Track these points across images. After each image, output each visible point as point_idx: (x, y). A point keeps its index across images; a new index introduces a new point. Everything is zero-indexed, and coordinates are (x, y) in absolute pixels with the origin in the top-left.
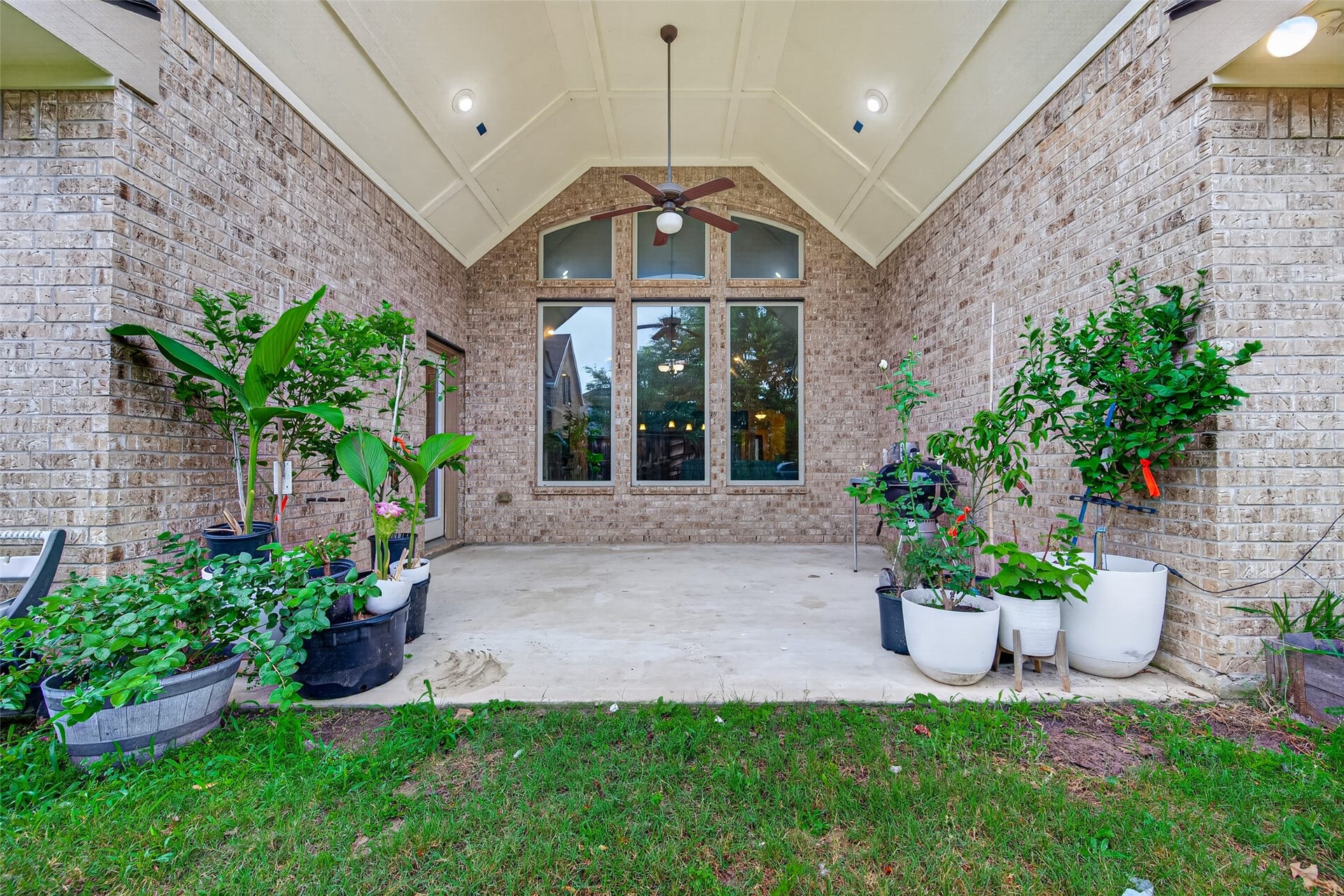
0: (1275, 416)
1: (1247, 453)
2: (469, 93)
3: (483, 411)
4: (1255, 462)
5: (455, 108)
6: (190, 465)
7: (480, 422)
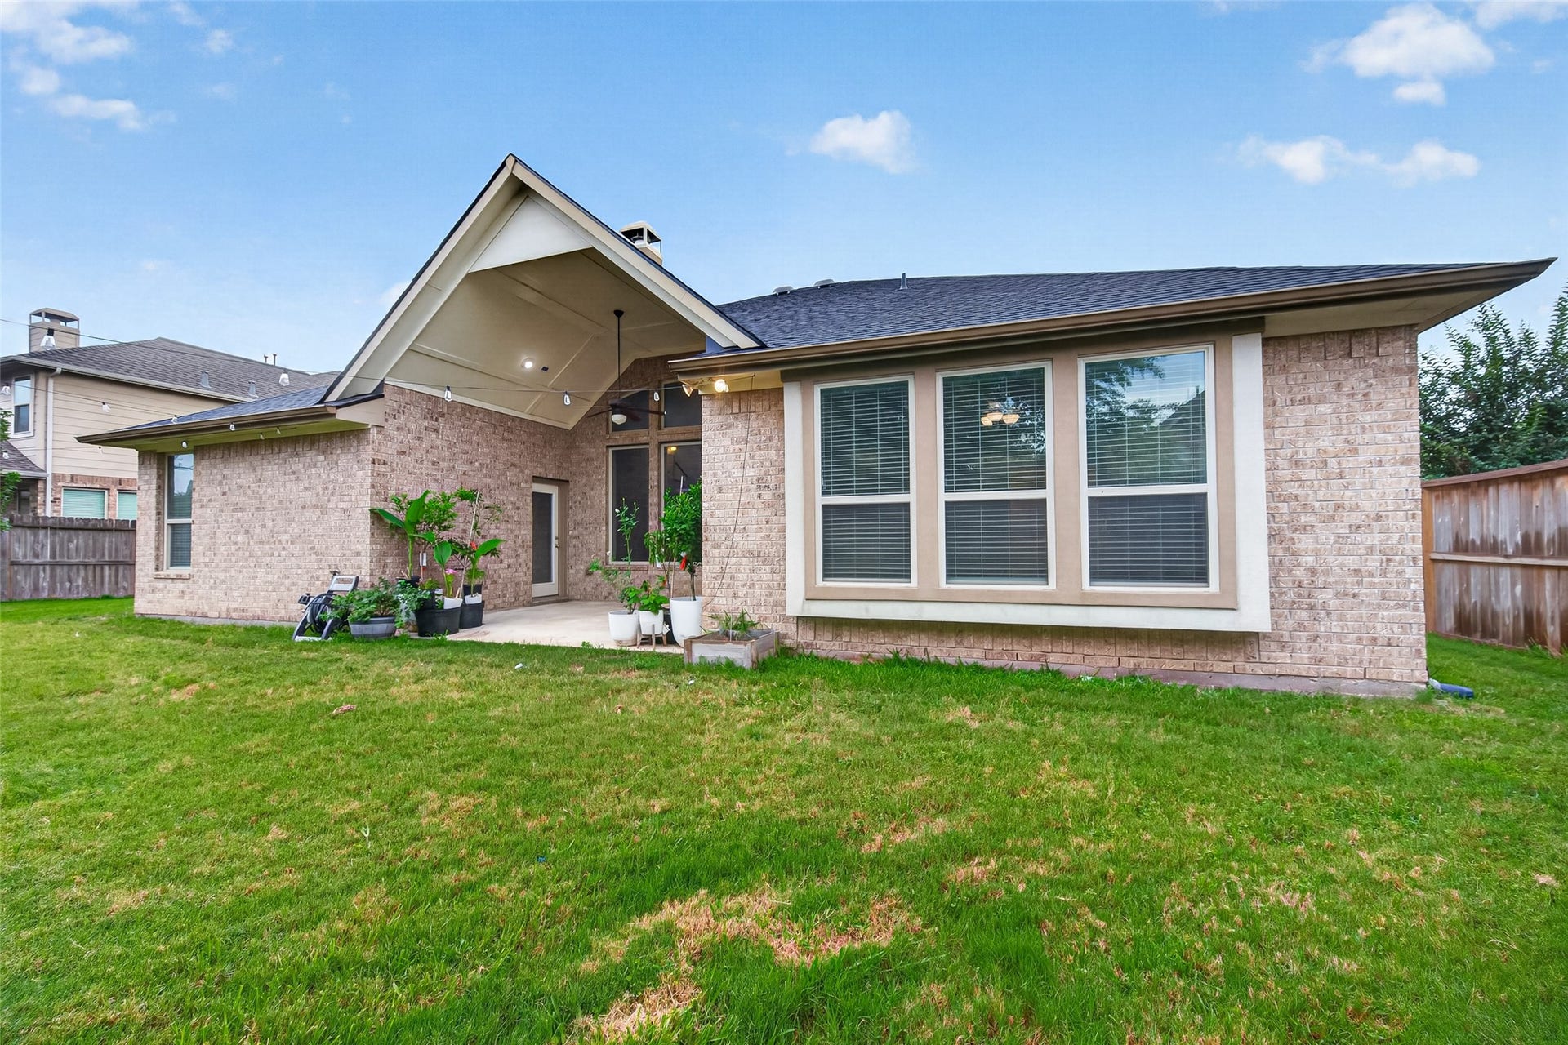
0: (725, 535)
1: (714, 551)
2: (530, 359)
3: (578, 518)
4: (717, 555)
5: (523, 366)
6: (397, 555)
7: (577, 524)
